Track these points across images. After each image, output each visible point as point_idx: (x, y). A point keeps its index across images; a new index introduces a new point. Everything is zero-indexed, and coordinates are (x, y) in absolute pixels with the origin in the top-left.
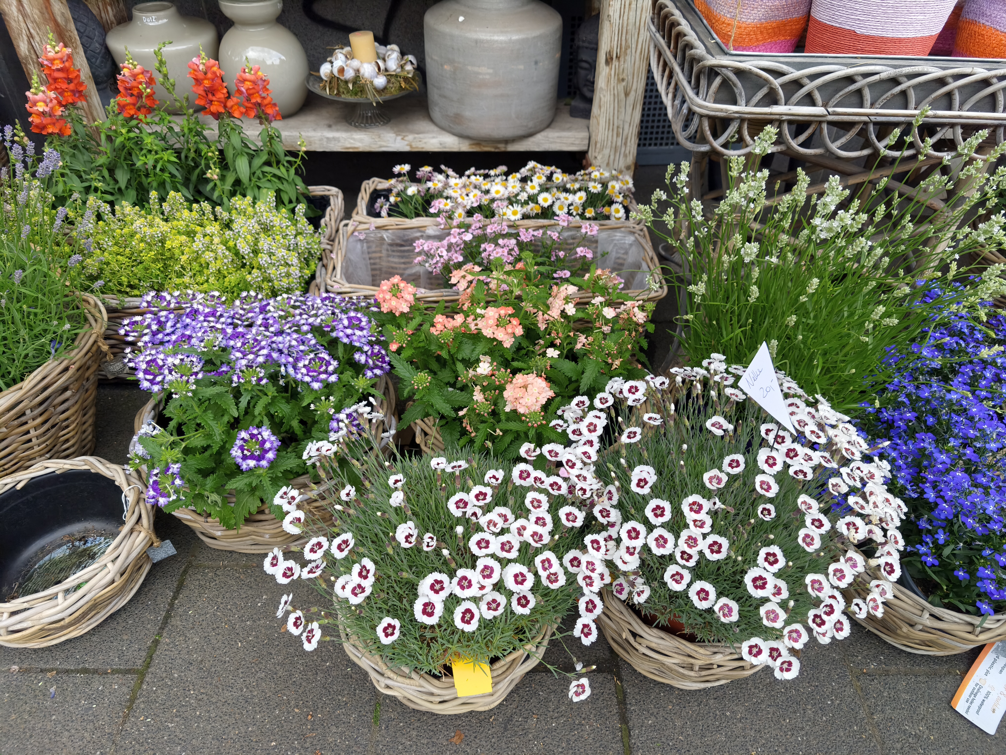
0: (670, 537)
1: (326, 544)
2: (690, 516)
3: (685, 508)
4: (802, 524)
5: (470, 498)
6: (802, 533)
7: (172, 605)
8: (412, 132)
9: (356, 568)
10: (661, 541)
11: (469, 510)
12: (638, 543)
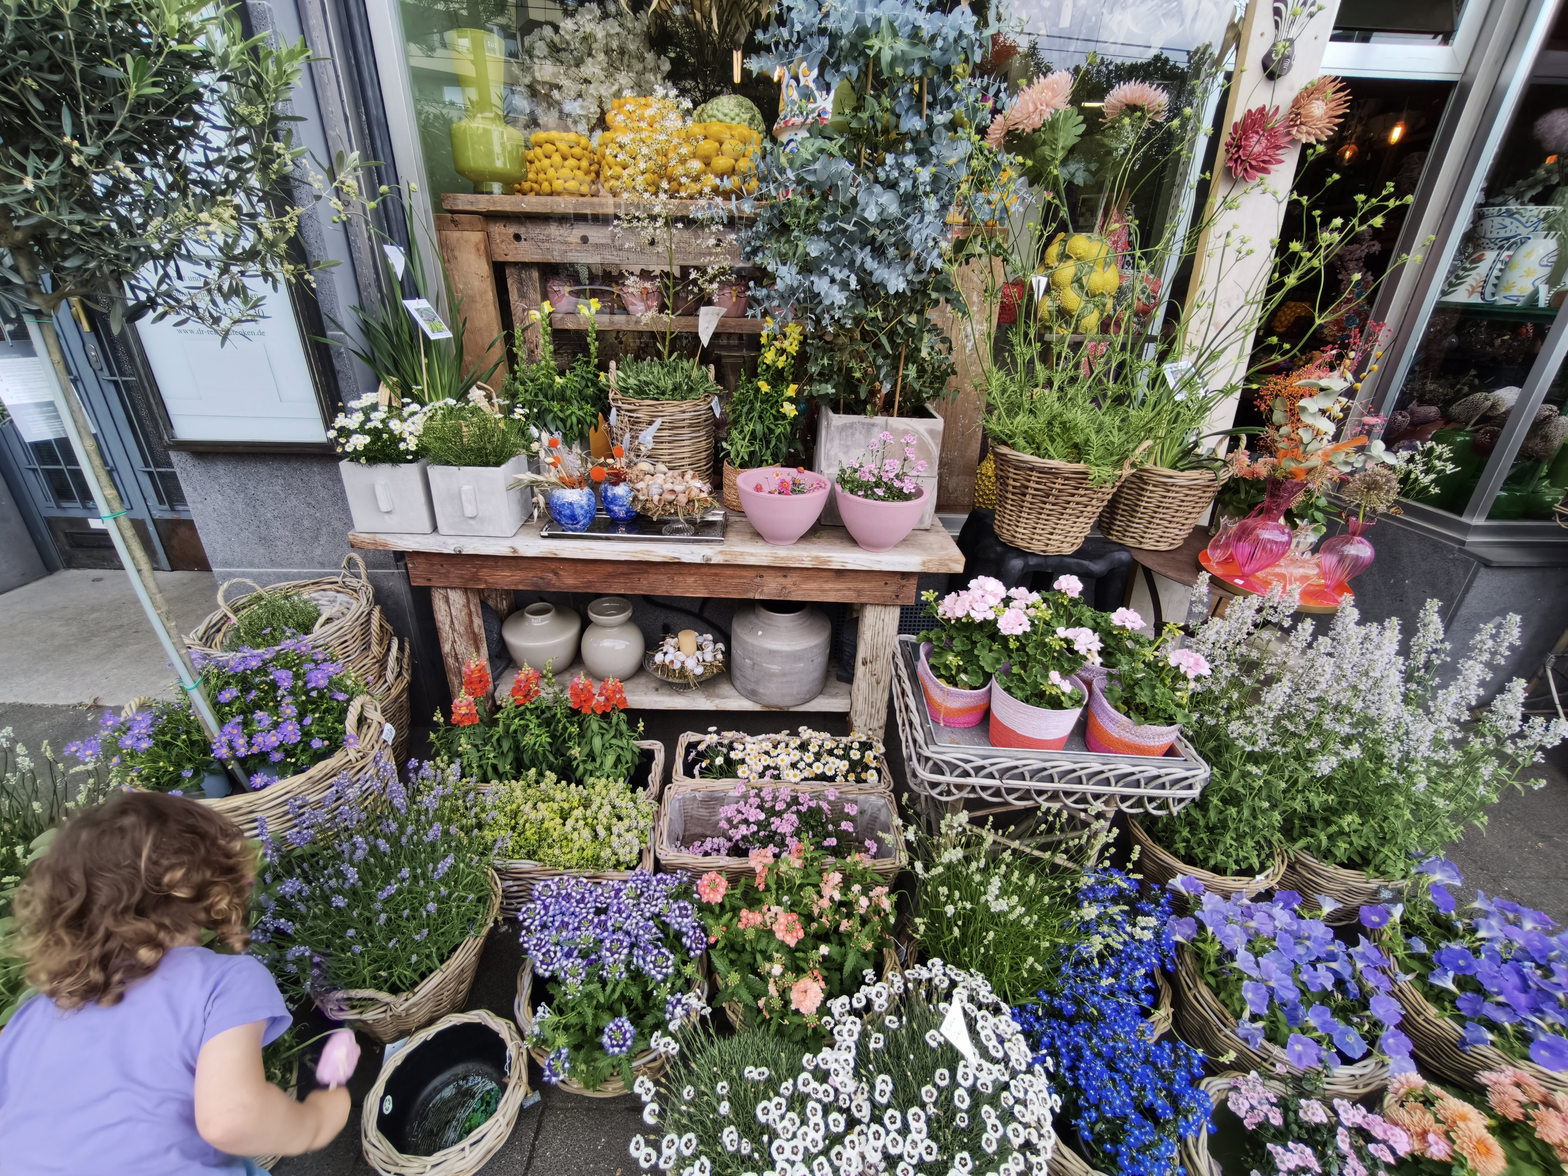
0: (900, 1139)
1: (676, 1141)
2: (913, 1125)
3: (910, 1117)
4: (984, 1130)
5: (771, 1106)
6: (985, 1136)
7: (533, 1145)
8: (718, 696)
9: (697, 1164)
10: (895, 1143)
11: (770, 1117)
12: (879, 1144)
